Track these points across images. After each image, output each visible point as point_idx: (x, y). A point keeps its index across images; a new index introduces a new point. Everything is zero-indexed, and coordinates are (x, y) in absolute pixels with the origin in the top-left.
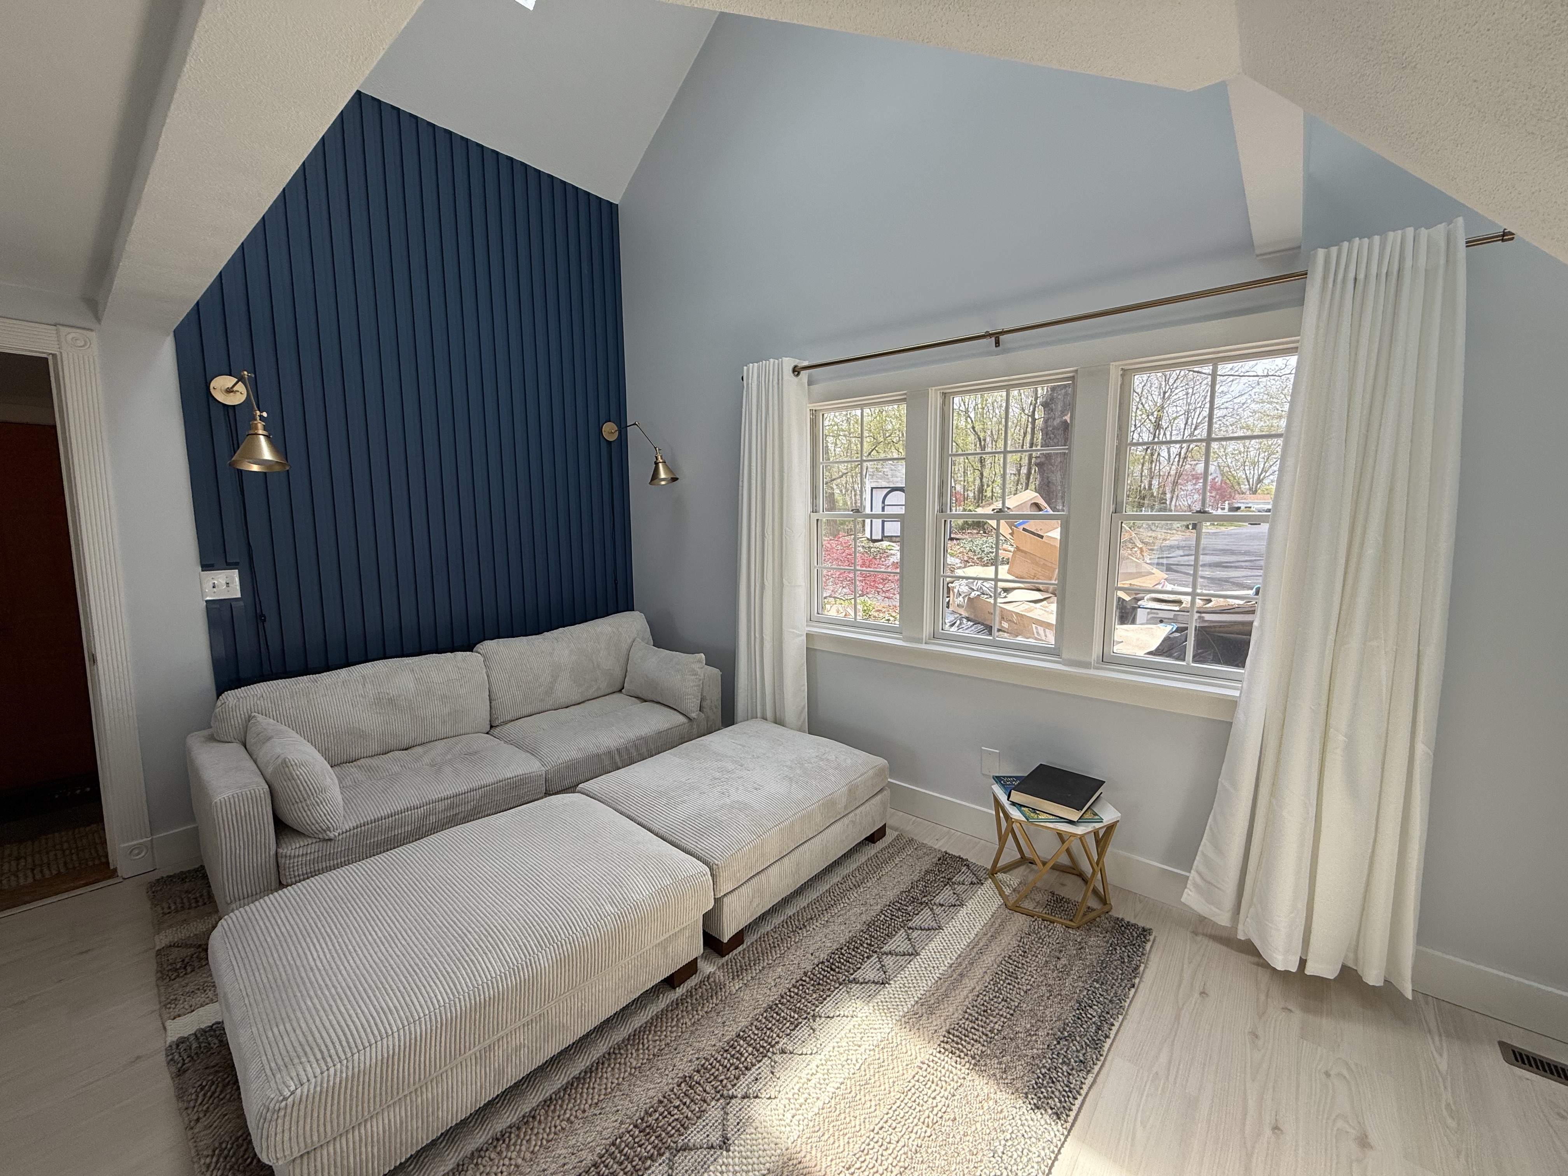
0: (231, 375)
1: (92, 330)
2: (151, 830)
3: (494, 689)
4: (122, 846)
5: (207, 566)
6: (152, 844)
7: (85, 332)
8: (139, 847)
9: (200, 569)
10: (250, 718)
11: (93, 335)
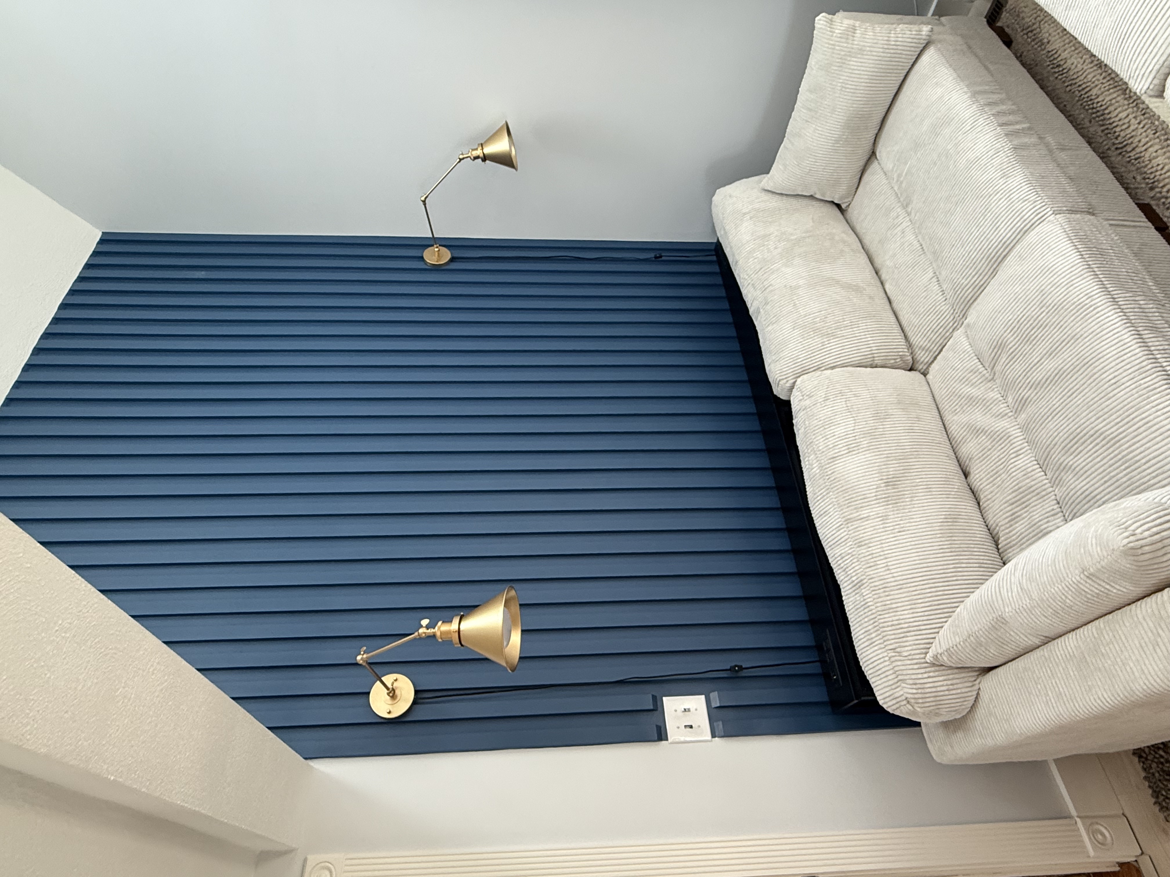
0: (369, 693)
1: (305, 860)
2: (1066, 818)
3: (856, 359)
4: (1092, 853)
5: (661, 735)
6: (1087, 817)
7: (308, 869)
8: (1092, 833)
9: (663, 742)
10: (937, 665)
11: (312, 860)
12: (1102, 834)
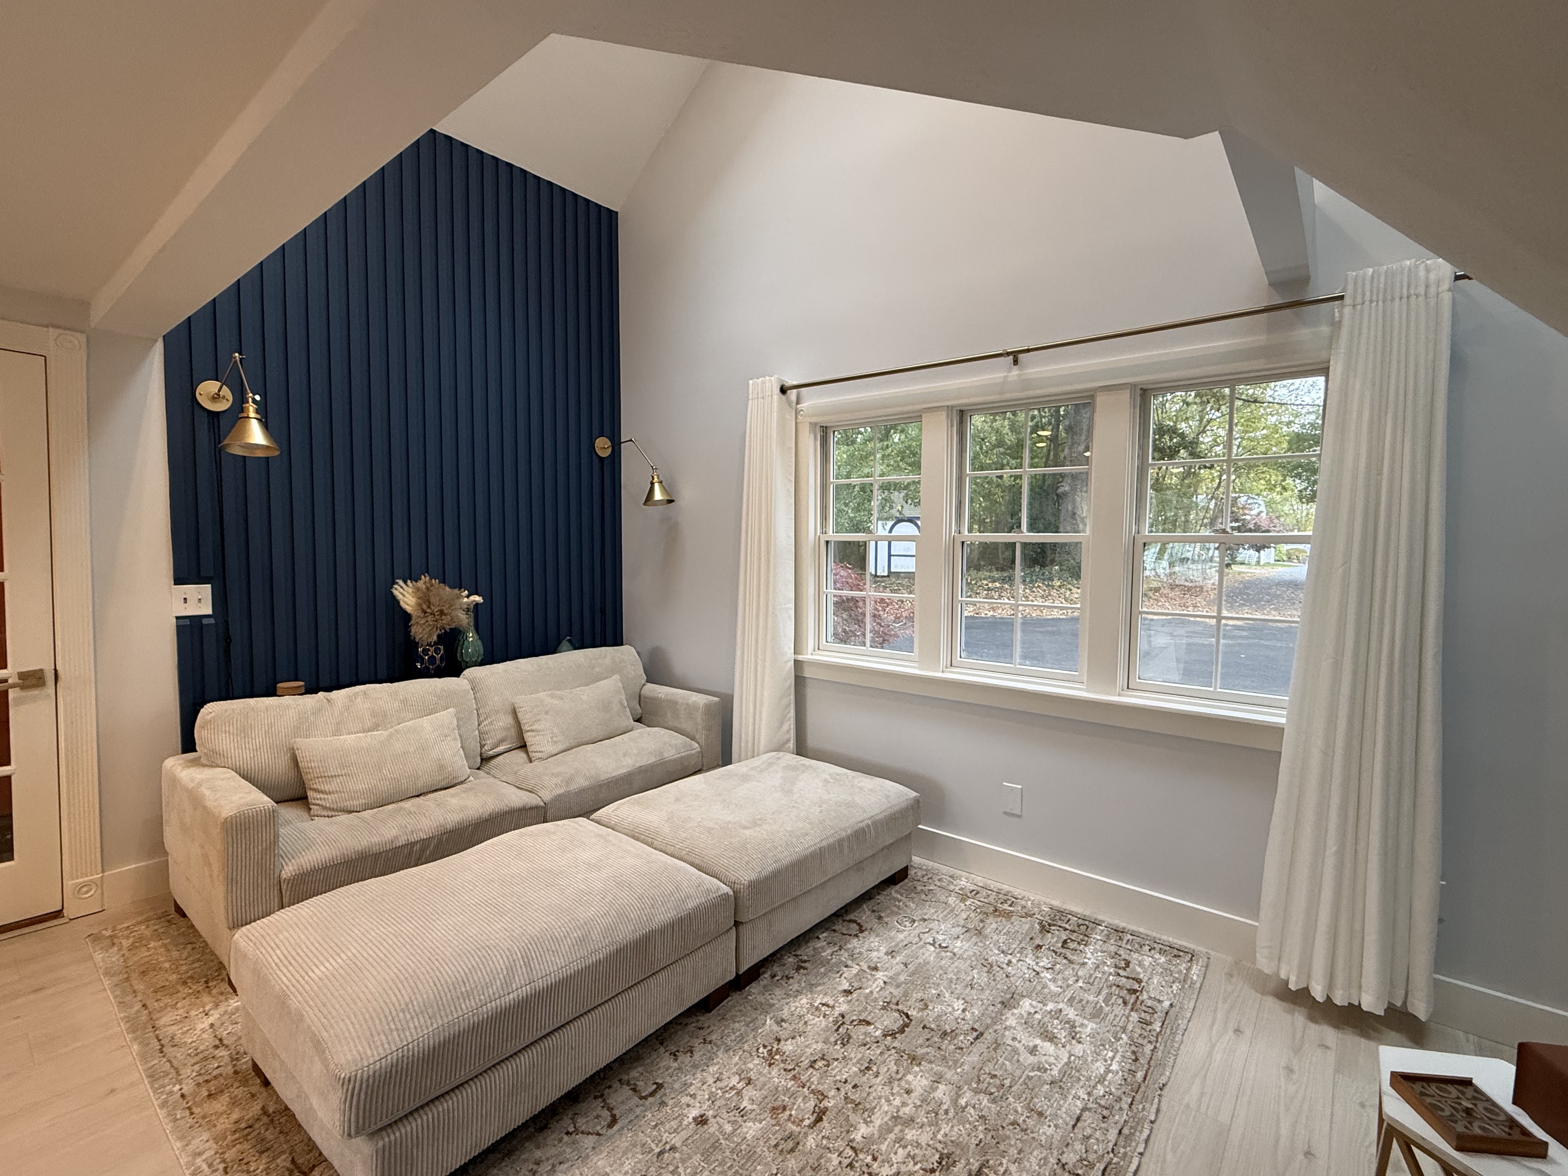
0: (217, 380)
2: (102, 866)
5: (179, 580)
6: (102, 882)
8: (89, 884)
9: (173, 581)
12: (87, 892)
